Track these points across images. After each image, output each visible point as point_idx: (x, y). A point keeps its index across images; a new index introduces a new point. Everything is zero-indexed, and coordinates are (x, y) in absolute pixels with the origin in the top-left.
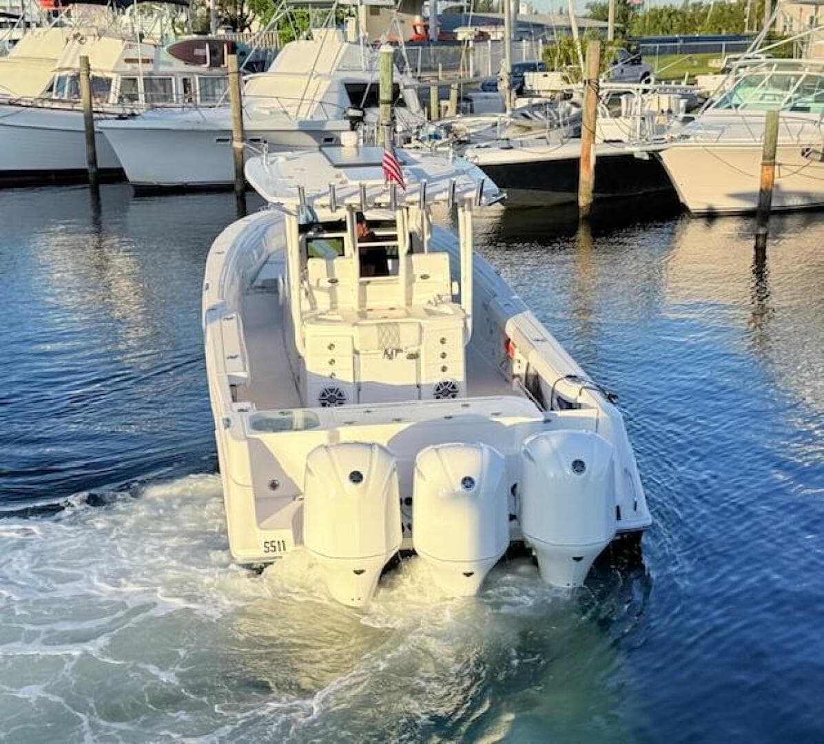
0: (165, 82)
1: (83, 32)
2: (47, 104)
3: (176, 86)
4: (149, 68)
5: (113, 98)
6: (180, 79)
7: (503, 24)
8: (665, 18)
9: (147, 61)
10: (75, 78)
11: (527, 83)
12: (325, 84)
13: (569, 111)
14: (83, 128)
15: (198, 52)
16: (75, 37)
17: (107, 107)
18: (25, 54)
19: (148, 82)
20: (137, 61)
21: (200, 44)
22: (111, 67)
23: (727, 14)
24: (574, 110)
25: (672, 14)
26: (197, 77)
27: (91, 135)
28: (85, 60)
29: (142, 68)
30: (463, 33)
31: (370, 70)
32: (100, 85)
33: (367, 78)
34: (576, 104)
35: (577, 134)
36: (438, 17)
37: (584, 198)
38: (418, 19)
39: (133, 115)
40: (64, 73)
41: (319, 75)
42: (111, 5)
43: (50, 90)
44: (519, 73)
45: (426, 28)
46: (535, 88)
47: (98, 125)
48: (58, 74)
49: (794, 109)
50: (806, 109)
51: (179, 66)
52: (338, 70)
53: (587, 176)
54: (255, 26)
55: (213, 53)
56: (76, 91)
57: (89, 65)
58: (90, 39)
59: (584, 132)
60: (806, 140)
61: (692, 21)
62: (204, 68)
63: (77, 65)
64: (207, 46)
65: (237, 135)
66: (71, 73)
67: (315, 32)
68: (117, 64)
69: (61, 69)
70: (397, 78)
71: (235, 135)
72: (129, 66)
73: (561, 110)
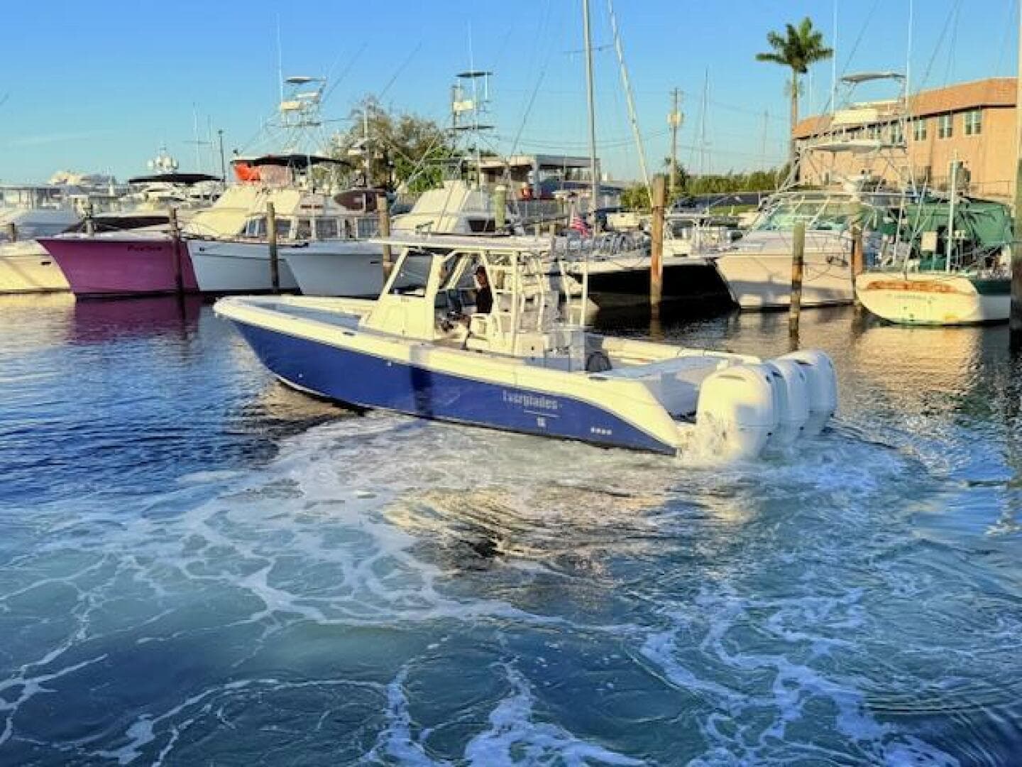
0: (332, 222)
1: (269, 186)
2: (241, 240)
3: (340, 224)
4: (319, 212)
5: (292, 234)
6: (343, 221)
7: (591, 188)
8: (714, 183)
9: (316, 207)
10: (263, 221)
11: (609, 221)
12: (454, 220)
13: (642, 238)
14: (268, 256)
15: (357, 200)
16: (263, 190)
17: (286, 241)
18: (225, 205)
19: (320, 222)
20: (310, 207)
21: (358, 194)
22: (290, 211)
23: (761, 180)
24: (646, 238)
25: (718, 180)
26: (356, 219)
27: (275, 261)
28: (271, 206)
29: (313, 212)
30: (558, 194)
31: (488, 210)
32: (282, 226)
33: (486, 216)
34: (646, 233)
35: (649, 253)
36: (541, 184)
37: (655, 299)
38: (524, 185)
39: (306, 245)
40: (254, 218)
41: (448, 214)
42: (291, 166)
43: (244, 231)
44: (602, 214)
45: (531, 191)
46: (615, 225)
47: (280, 251)
48: (250, 219)
49: (820, 228)
50: (829, 228)
51: (342, 211)
52: (463, 210)
53: (656, 281)
54: (400, 189)
55: (368, 200)
56: (263, 229)
57: (273, 209)
58: (275, 191)
59: (653, 252)
60: (830, 250)
61: (734, 185)
62: (361, 212)
63: (265, 210)
64: (364, 196)
65: (386, 257)
66: (260, 217)
67: (446, 183)
68: (296, 209)
69: (253, 215)
70: (509, 216)
71: (385, 257)
72: (304, 211)
73: (636, 238)
